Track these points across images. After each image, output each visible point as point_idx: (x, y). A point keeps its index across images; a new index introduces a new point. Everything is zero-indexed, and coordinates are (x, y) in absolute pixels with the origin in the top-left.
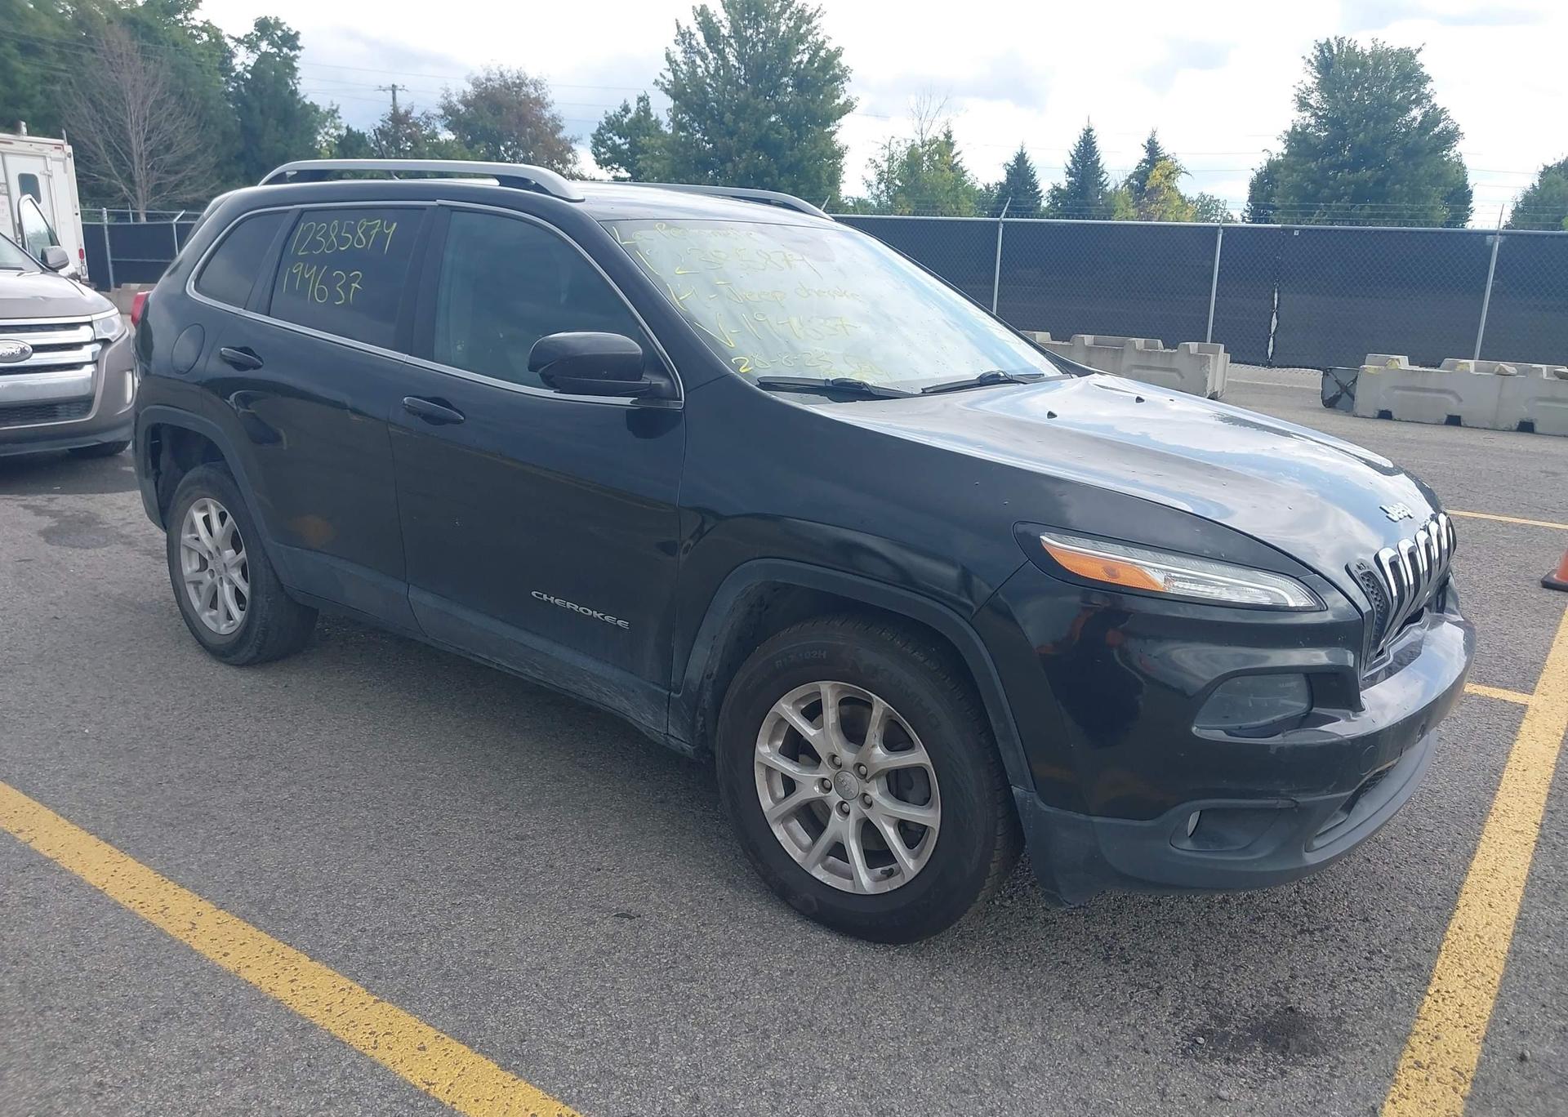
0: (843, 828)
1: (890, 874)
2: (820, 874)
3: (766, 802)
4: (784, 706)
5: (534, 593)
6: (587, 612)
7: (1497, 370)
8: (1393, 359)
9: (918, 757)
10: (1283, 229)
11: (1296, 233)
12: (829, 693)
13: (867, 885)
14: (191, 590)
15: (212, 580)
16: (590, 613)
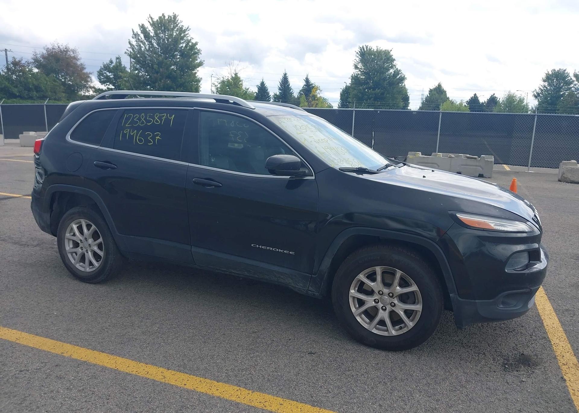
0: (383, 315)
1: (401, 328)
2: (375, 331)
3: (353, 309)
4: (361, 276)
5: (252, 245)
6: (276, 250)
7: (449, 156)
8: (417, 153)
9: (414, 288)
10: (374, 111)
11: (379, 112)
12: (378, 270)
13: (394, 333)
14: (70, 256)
15: (82, 251)
16: (278, 250)
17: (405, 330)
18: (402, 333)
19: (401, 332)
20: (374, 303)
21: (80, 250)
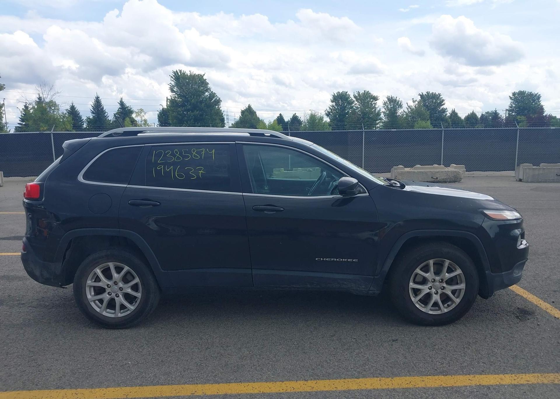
0: (436, 298)
1: (449, 306)
2: (431, 312)
3: (413, 299)
4: (418, 270)
5: (316, 259)
6: (340, 260)
9: (459, 272)
12: (431, 262)
13: (446, 310)
14: (93, 304)
15: (110, 296)
16: (342, 260)
17: (453, 306)
18: (452, 309)
19: (450, 308)
20: (428, 290)
21: (107, 295)
